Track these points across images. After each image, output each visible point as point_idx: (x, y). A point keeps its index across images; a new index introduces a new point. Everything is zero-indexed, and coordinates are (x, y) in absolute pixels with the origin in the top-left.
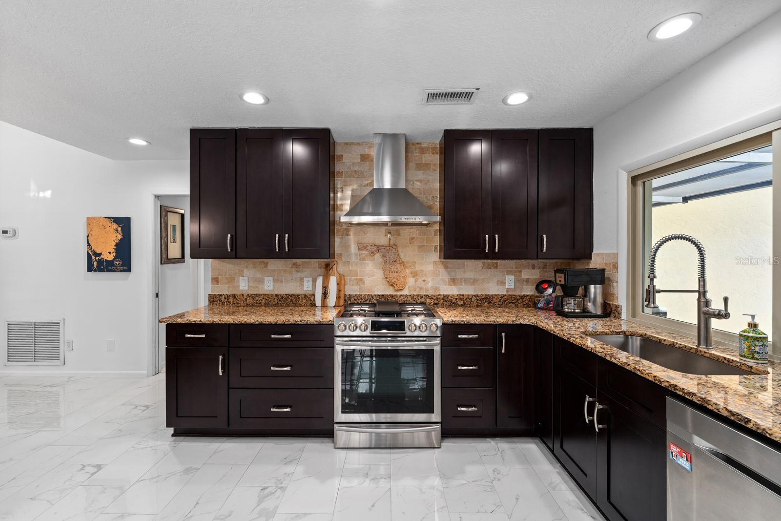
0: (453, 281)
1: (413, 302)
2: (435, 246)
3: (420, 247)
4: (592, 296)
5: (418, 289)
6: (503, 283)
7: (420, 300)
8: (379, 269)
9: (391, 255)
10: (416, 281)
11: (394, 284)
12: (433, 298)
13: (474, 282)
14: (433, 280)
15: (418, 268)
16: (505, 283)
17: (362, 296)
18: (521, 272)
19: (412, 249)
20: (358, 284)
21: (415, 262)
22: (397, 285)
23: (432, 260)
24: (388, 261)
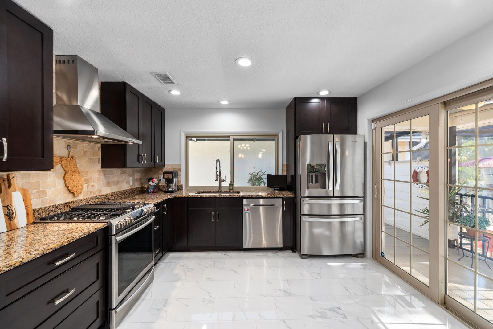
0: (108, 184)
1: (88, 204)
2: (99, 158)
3: (90, 159)
4: (175, 183)
5: (89, 193)
6: (128, 182)
7: (92, 201)
8: (60, 179)
9: (72, 166)
10: (88, 186)
11: (75, 191)
12: (99, 198)
13: (117, 183)
14: (98, 184)
15: (89, 176)
16: (129, 182)
17: (47, 209)
18: (134, 175)
19: (85, 161)
20: (39, 197)
21: (87, 171)
22: (76, 192)
23: (97, 170)
24: (70, 171)
